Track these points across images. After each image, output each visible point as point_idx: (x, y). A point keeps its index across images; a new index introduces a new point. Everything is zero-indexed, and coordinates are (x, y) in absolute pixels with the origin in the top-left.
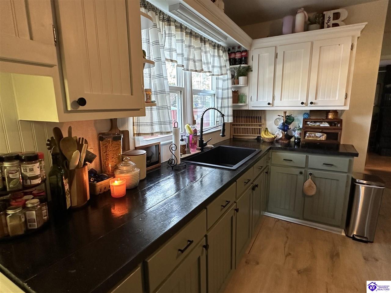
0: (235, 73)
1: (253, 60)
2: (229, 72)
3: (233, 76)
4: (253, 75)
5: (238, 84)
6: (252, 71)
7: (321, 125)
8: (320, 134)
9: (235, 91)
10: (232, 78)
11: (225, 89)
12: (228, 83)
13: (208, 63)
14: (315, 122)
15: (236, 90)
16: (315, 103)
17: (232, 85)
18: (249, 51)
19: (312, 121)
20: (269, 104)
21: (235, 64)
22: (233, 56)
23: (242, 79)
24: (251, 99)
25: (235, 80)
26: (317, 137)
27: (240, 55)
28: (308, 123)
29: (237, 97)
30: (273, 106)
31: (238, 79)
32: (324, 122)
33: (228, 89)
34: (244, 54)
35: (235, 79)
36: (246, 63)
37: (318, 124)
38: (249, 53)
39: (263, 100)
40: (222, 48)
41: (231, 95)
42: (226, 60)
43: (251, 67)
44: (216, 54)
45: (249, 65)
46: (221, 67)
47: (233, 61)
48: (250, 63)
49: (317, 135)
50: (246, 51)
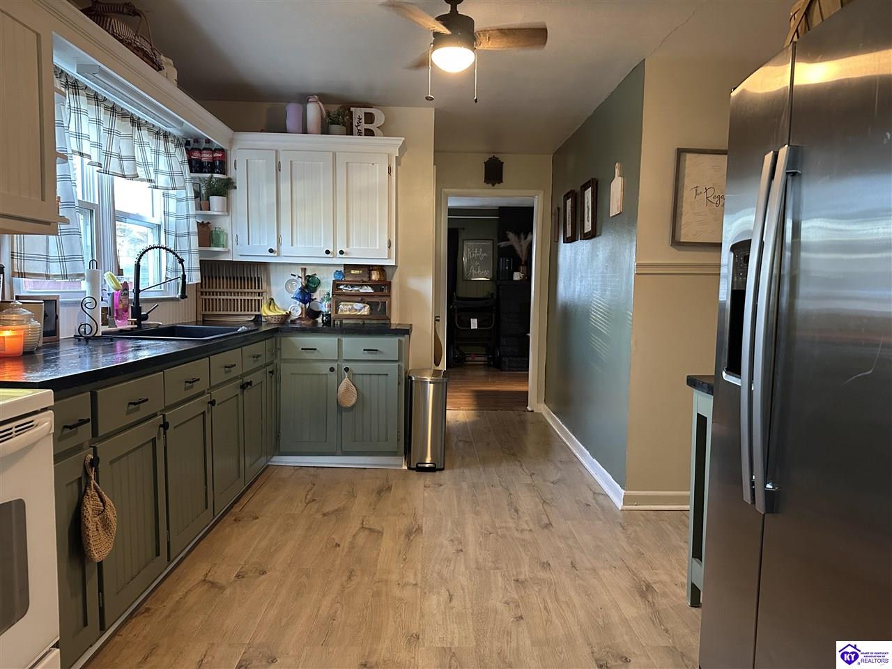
0: (202, 188)
1: (236, 169)
2: (189, 185)
3: (197, 195)
4: (238, 195)
5: (209, 210)
6: (236, 188)
7: (361, 291)
8: (361, 305)
9: (203, 222)
10: (195, 197)
11: (182, 218)
12: (187, 205)
13: (146, 165)
14: (352, 286)
15: (205, 222)
16: (347, 254)
17: (196, 210)
18: (229, 152)
19: (347, 284)
20: (271, 251)
21: (201, 172)
22: (196, 155)
23: (215, 201)
24: (237, 241)
25: (202, 202)
26: (356, 310)
27: (211, 156)
28: (341, 287)
29: (207, 234)
30: (278, 255)
31: (208, 199)
32: (366, 285)
33: (188, 217)
34: (217, 155)
35: (202, 200)
36: (223, 172)
37: (356, 289)
38: (229, 156)
39: (260, 242)
40: (173, 139)
41: (194, 229)
42: (183, 163)
43: (234, 181)
44: (162, 149)
45: (229, 176)
46: (172, 174)
47: (196, 166)
48: (232, 173)
49: (355, 307)
50: (222, 150)
